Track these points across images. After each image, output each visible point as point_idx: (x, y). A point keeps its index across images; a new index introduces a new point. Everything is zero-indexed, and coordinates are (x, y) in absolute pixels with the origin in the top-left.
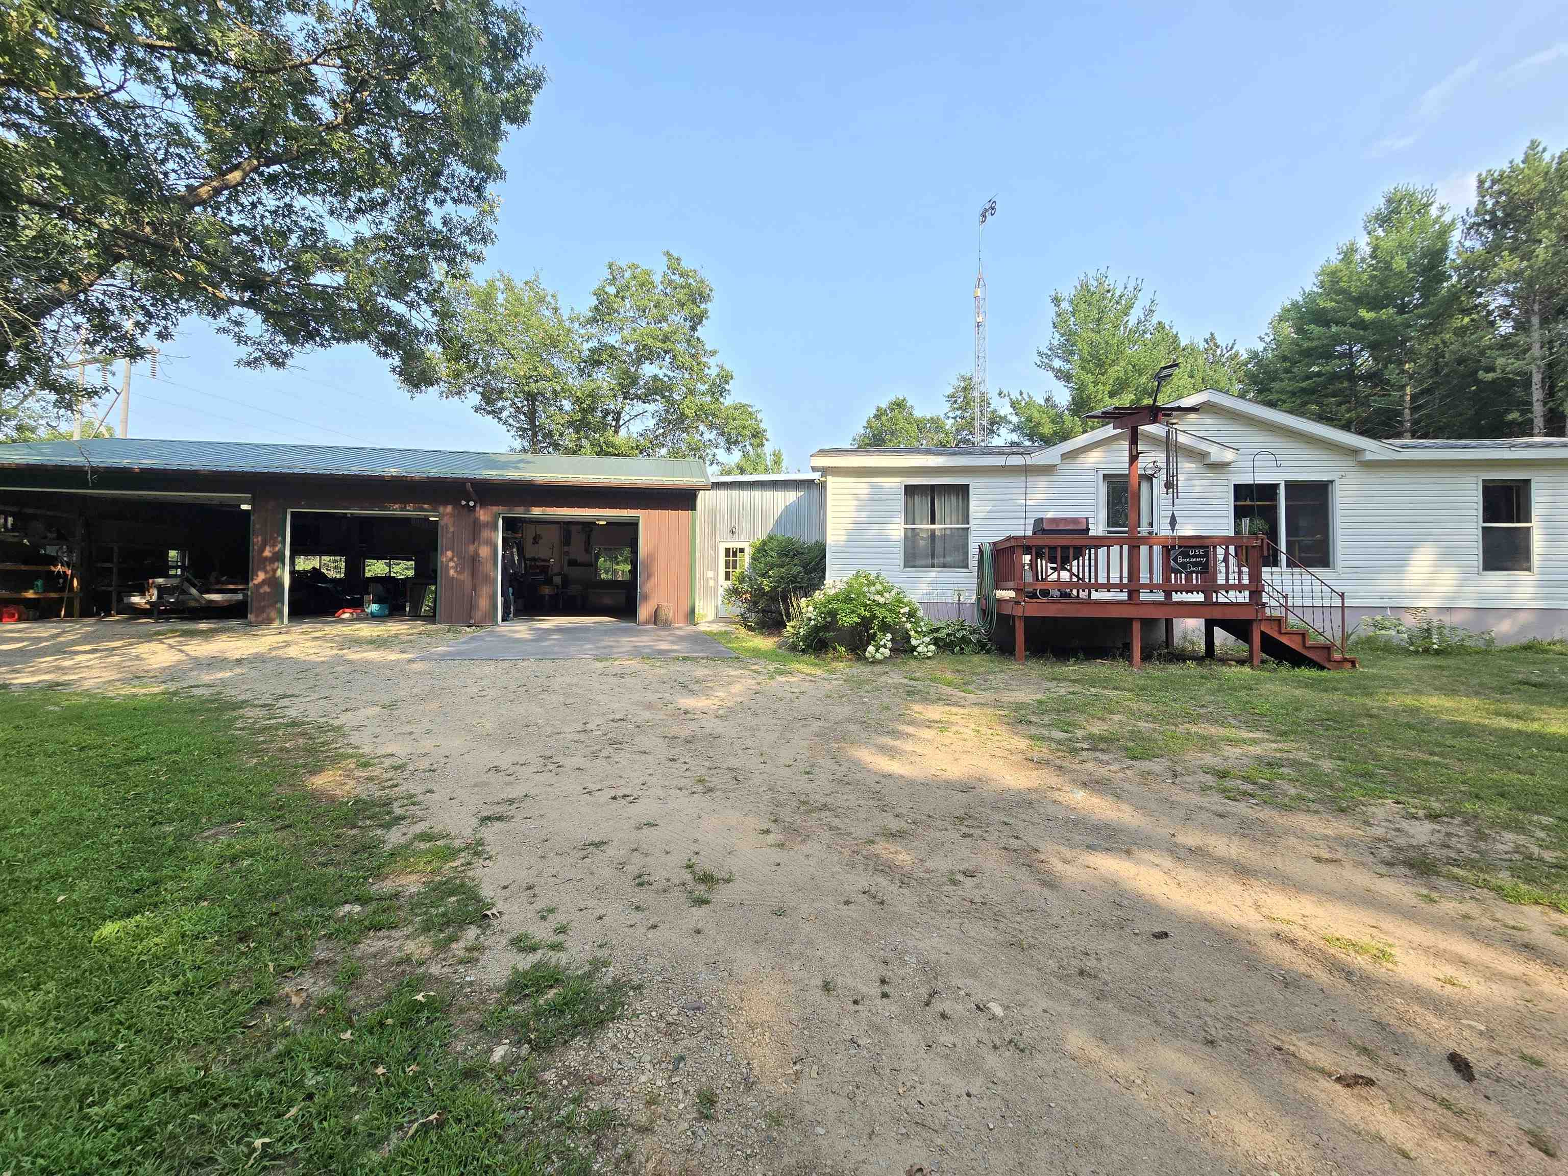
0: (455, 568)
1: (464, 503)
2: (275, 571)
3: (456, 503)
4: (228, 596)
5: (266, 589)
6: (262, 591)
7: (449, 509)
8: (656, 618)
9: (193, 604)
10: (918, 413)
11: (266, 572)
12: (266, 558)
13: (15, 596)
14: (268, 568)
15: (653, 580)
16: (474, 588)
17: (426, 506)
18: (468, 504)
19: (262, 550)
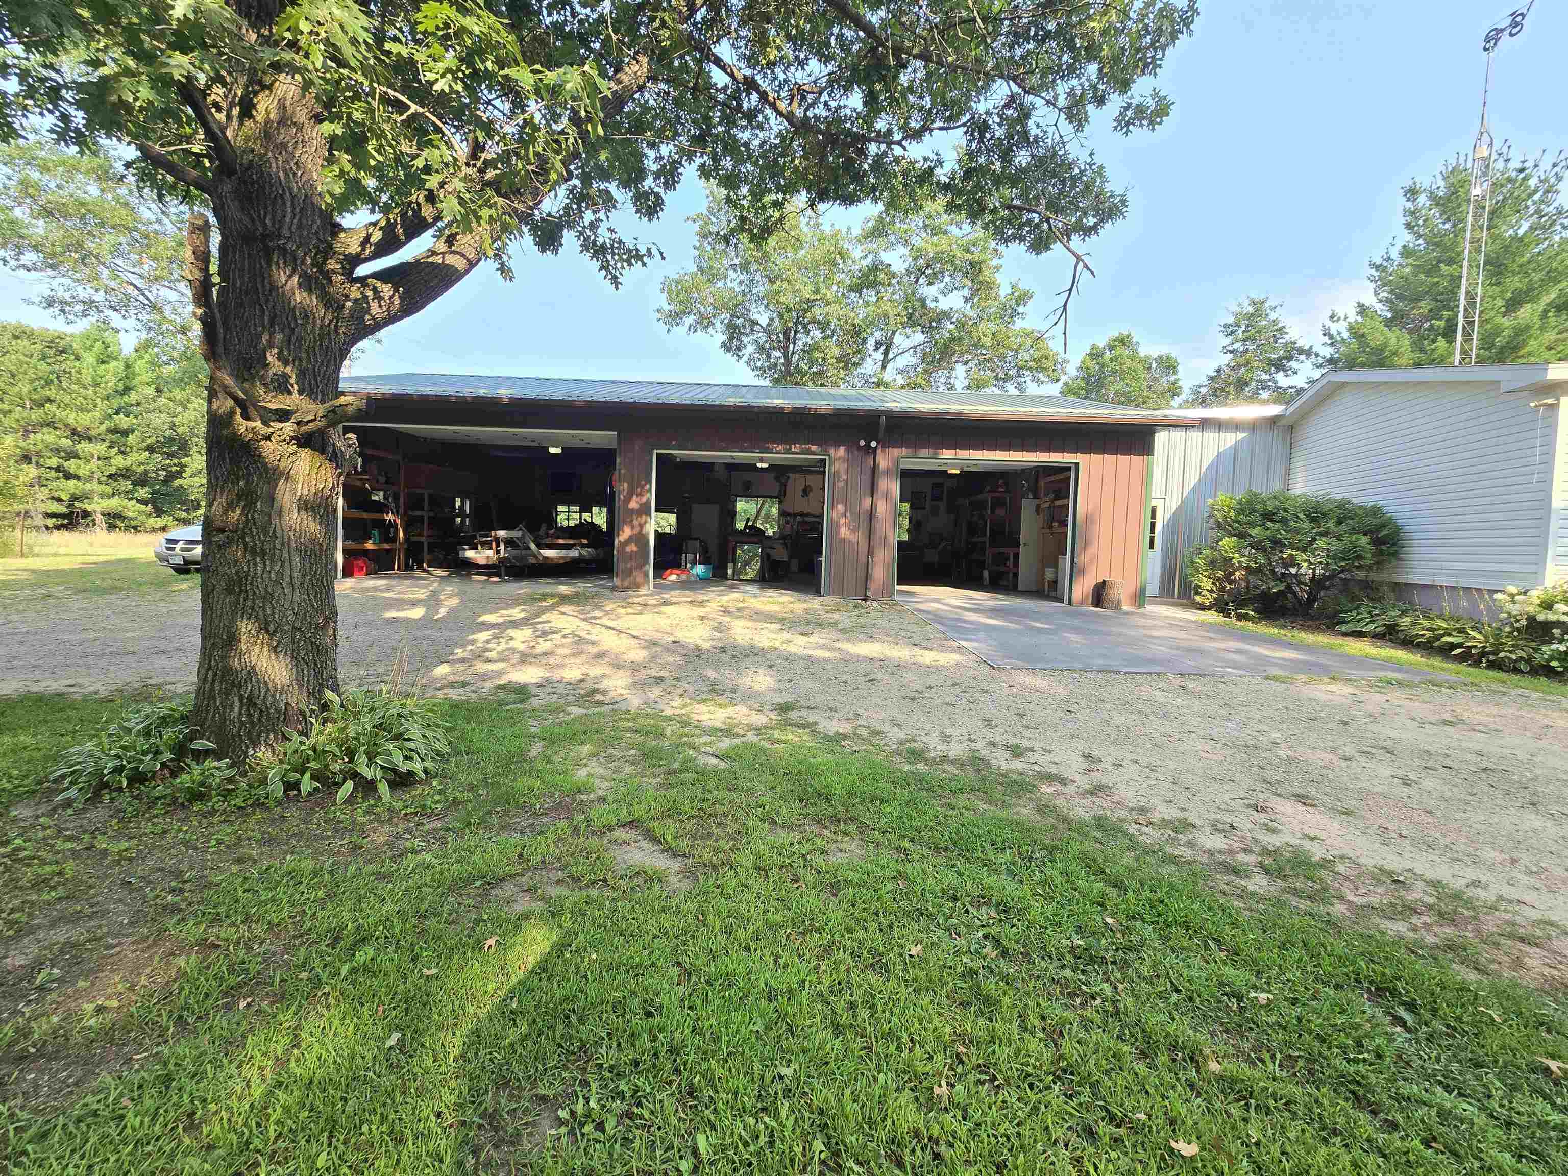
0: (848, 525)
1: (862, 443)
2: (641, 526)
3: (852, 445)
4: (563, 553)
5: (632, 548)
6: (628, 549)
7: (842, 451)
8: (1099, 595)
9: (532, 561)
10: (1143, 352)
11: (633, 528)
12: (632, 510)
13: (359, 547)
14: (635, 522)
15: (1092, 551)
16: (870, 552)
17: (814, 448)
18: (868, 445)
19: (628, 499)
